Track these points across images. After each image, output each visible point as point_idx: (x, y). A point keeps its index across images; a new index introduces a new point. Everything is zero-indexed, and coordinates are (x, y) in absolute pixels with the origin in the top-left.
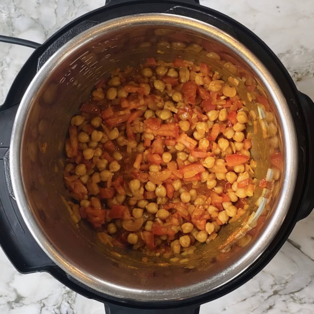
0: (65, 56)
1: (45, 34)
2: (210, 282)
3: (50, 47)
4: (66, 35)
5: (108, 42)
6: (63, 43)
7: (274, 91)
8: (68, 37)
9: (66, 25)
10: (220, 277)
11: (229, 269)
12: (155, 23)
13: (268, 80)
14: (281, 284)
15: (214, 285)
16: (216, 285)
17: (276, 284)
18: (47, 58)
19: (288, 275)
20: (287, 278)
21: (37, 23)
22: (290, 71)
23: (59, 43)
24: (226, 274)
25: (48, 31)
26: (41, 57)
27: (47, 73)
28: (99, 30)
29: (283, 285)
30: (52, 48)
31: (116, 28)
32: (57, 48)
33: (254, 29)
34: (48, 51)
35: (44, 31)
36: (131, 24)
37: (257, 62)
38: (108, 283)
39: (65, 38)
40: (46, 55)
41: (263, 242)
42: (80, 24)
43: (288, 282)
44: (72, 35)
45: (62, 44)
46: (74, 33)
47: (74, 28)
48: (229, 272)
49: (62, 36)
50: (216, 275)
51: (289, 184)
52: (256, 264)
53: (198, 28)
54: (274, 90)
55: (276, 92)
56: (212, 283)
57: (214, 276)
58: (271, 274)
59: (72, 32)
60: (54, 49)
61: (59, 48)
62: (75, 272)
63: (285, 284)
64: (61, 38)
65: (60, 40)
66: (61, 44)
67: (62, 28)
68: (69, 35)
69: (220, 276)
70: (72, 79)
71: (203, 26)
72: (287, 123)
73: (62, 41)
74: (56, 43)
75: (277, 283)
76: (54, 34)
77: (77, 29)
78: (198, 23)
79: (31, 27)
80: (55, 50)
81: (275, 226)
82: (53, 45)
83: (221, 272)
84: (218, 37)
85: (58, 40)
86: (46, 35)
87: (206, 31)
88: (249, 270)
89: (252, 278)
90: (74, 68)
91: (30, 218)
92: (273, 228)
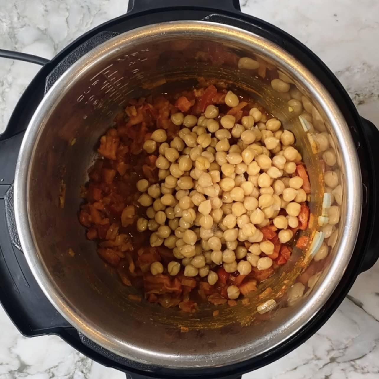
0: (85, 69)
1: (54, 47)
2: (251, 347)
3: (61, 64)
4: (80, 48)
5: (137, 54)
6: (77, 58)
7: (336, 119)
8: (83, 51)
9: (79, 37)
10: (264, 342)
11: (275, 333)
12: (194, 32)
13: (329, 105)
14: (339, 349)
15: (256, 351)
16: (258, 351)
17: (333, 350)
18: (56, 77)
19: (347, 339)
20: (346, 342)
21: (45, 34)
22: (350, 92)
23: (71, 58)
24: (270, 338)
25: (57, 45)
26: (50, 75)
27: (62, 89)
28: (127, 38)
29: (341, 351)
30: (63, 65)
31: (147, 37)
32: (69, 64)
33: (306, 42)
34: (59, 68)
35: (54, 43)
36: (165, 33)
37: (316, 83)
38: (128, 344)
39: (79, 53)
40: (56, 72)
41: (317, 300)
42: (97, 35)
43: (347, 347)
44: (87, 49)
45: (75, 59)
46: (90, 46)
47: (90, 40)
48: (274, 336)
49: (75, 50)
50: (259, 339)
51: (350, 232)
52: (309, 325)
53: (246, 41)
54: (336, 117)
55: (337, 120)
56: (253, 348)
57: (257, 340)
58: (327, 338)
59: (88, 45)
60: (65, 65)
61: (72, 65)
62: (89, 330)
63: (344, 350)
64: (74, 52)
65: (73, 55)
66: (73, 60)
67: (74, 41)
68: (83, 49)
69: (264, 340)
70: (91, 98)
71: (252, 38)
72: (350, 158)
73: (75, 56)
74: (67, 58)
75: (335, 348)
76: (65, 48)
77: (93, 41)
78: (247, 34)
79: (38, 40)
80: (67, 68)
81: (332, 282)
82: (63, 61)
83: (266, 336)
84: (270, 51)
85: (71, 55)
86: (56, 49)
87: (256, 45)
88: (301, 332)
89: (304, 342)
90: (94, 83)
91: (37, 264)
92: (330, 283)
